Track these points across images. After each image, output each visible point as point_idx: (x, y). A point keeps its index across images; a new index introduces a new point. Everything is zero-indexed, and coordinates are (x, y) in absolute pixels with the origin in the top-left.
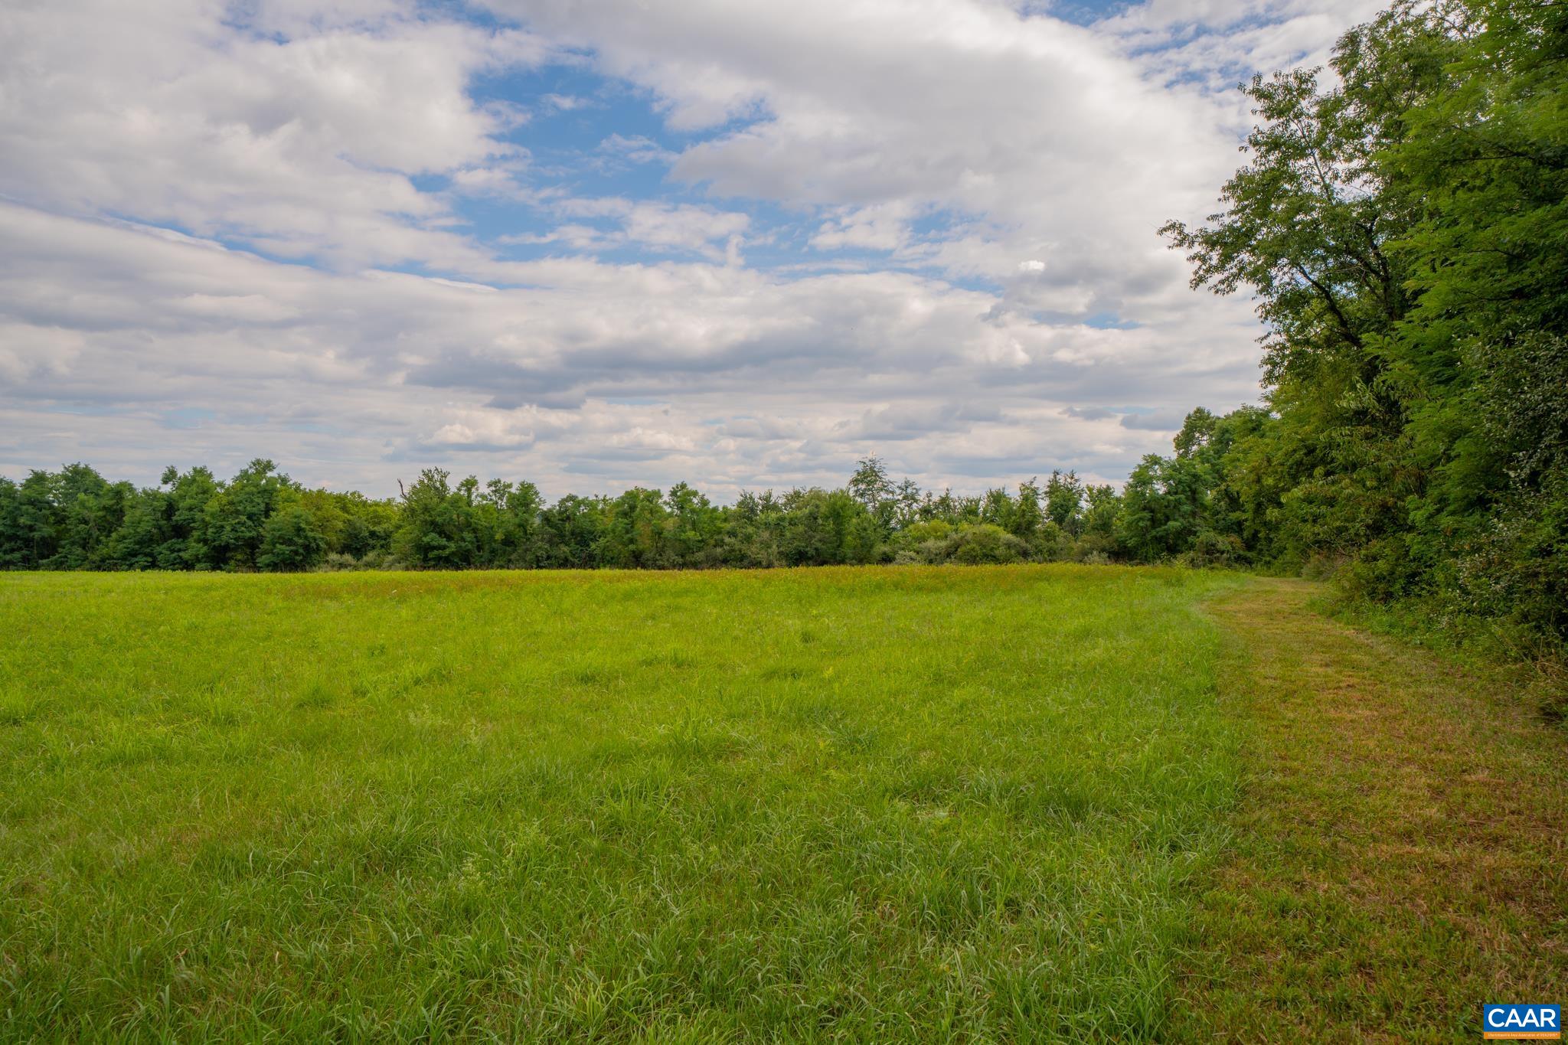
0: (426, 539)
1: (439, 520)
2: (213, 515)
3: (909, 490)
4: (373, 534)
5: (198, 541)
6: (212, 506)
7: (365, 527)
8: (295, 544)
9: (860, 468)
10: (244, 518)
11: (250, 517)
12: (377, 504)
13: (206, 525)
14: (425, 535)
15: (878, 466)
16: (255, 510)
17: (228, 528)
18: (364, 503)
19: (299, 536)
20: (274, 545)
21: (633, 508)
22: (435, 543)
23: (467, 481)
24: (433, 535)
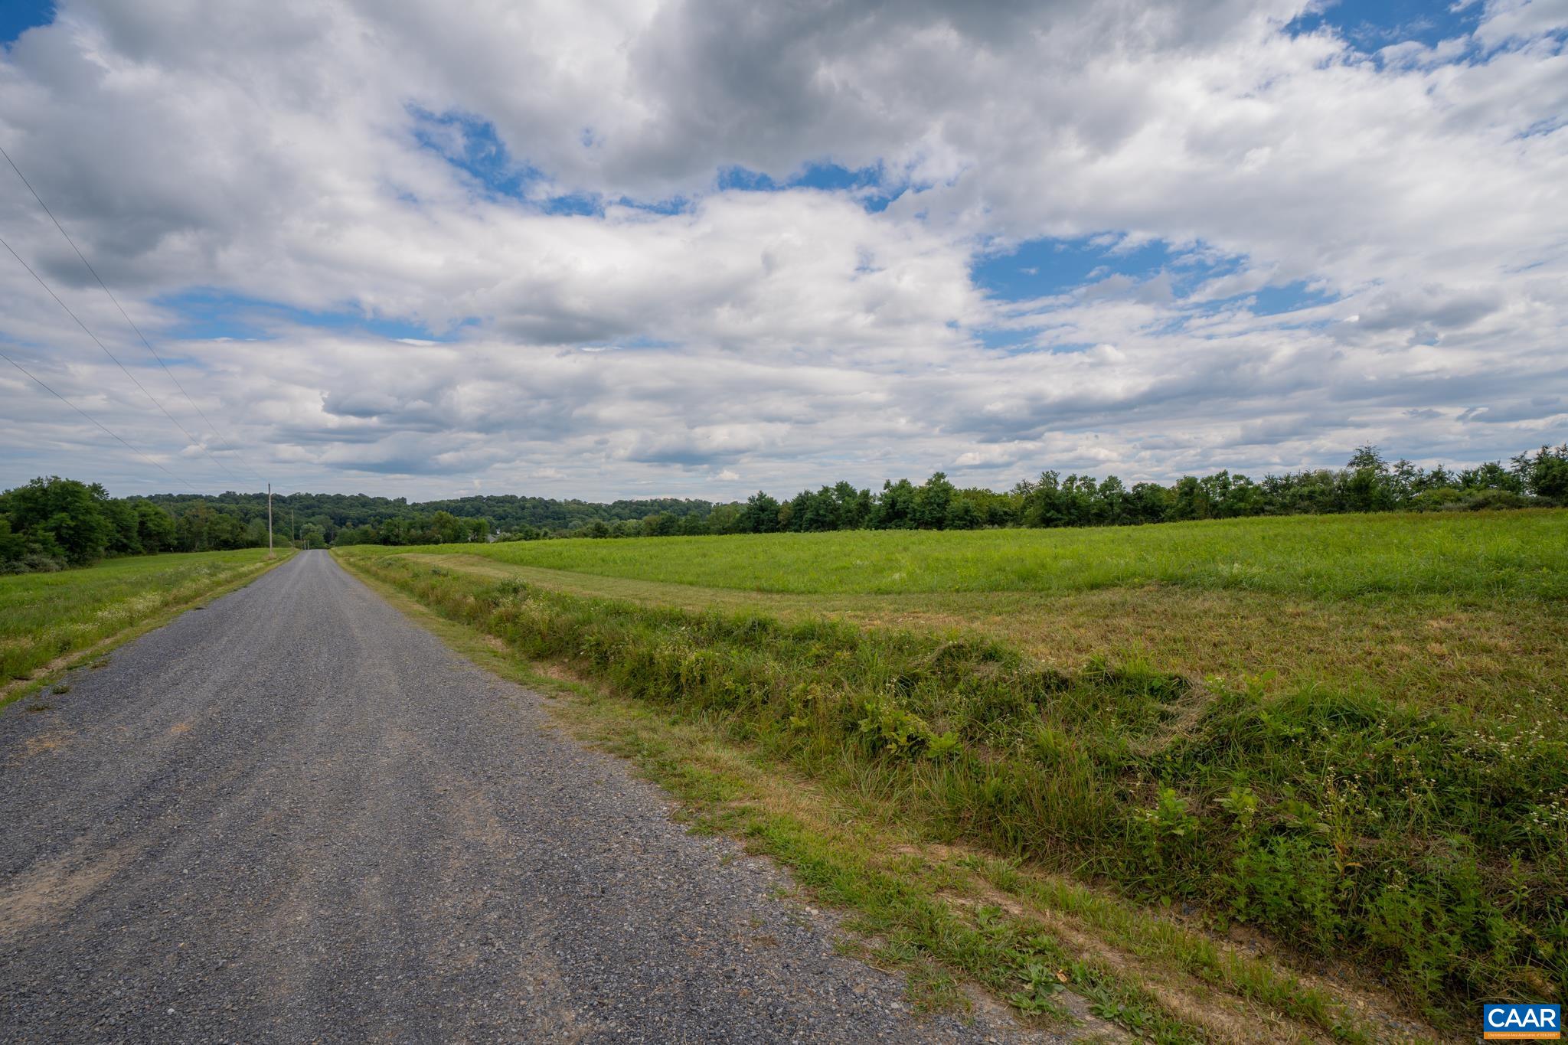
0: (1048, 515)
1: (1057, 502)
2: (918, 505)
3: (1405, 468)
4: (1006, 513)
5: (911, 520)
6: (918, 500)
7: (1000, 510)
8: (965, 520)
9: (1358, 454)
10: (935, 506)
11: (938, 505)
12: (1000, 496)
13: (914, 511)
14: (1048, 512)
15: (1372, 451)
16: (941, 502)
17: (927, 512)
18: (993, 495)
19: (967, 514)
20: (953, 520)
21: (1192, 489)
22: (1054, 517)
23: (1070, 477)
24: (1053, 512)
